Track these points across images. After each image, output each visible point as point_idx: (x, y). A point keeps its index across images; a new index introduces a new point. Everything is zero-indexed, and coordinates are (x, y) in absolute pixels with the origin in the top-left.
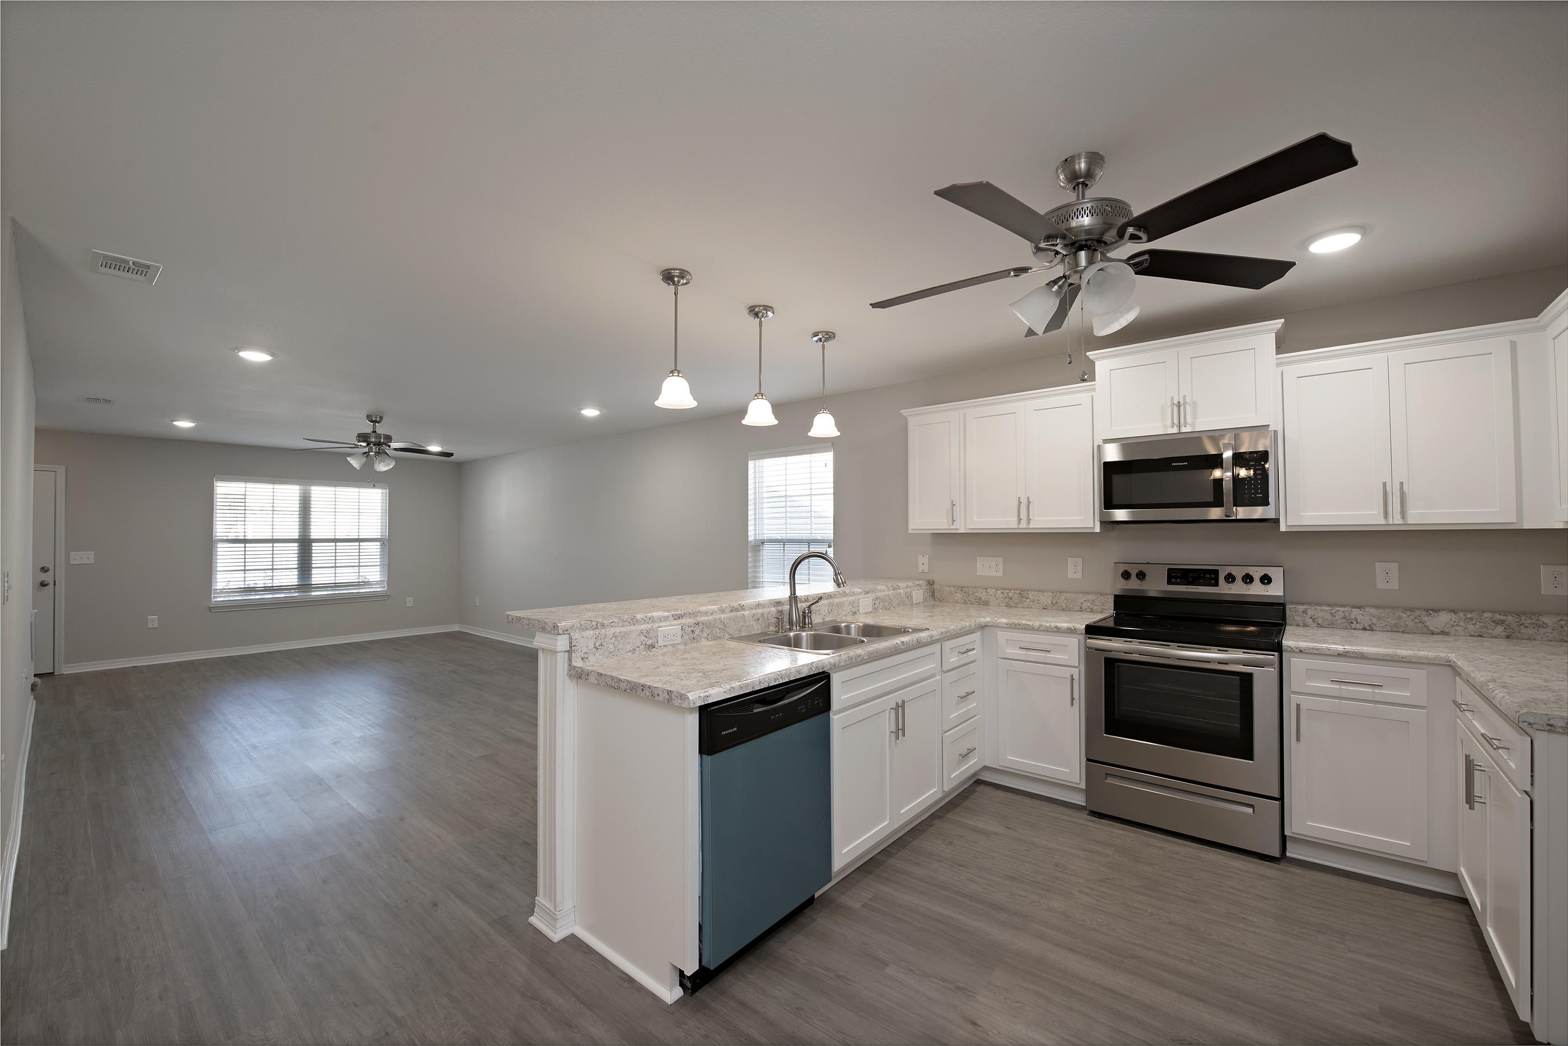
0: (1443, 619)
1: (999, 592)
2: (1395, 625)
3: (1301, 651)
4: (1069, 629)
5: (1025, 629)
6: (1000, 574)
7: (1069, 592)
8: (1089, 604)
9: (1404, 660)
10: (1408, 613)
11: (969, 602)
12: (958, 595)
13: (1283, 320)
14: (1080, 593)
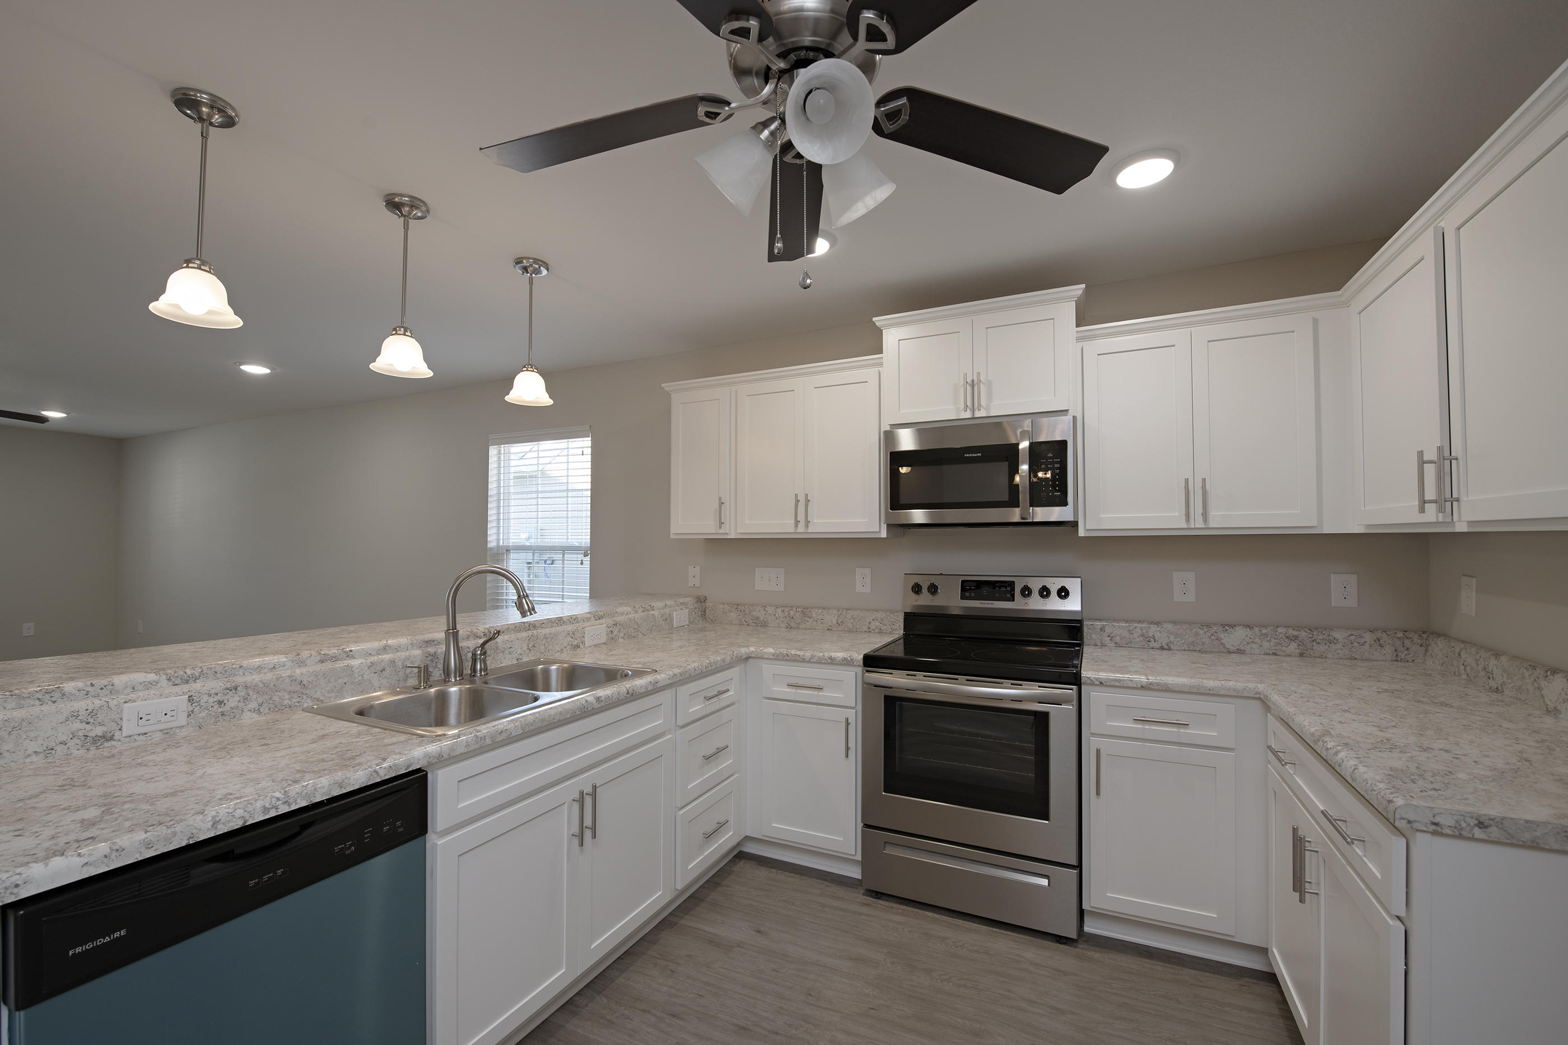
0: (1236, 637)
1: (779, 610)
2: (1193, 643)
3: (1101, 683)
4: (845, 659)
5: (795, 661)
6: (781, 588)
7: (856, 610)
9: (1211, 692)
10: (1205, 628)
11: (745, 623)
12: (732, 614)
13: (1083, 286)
14: (868, 610)
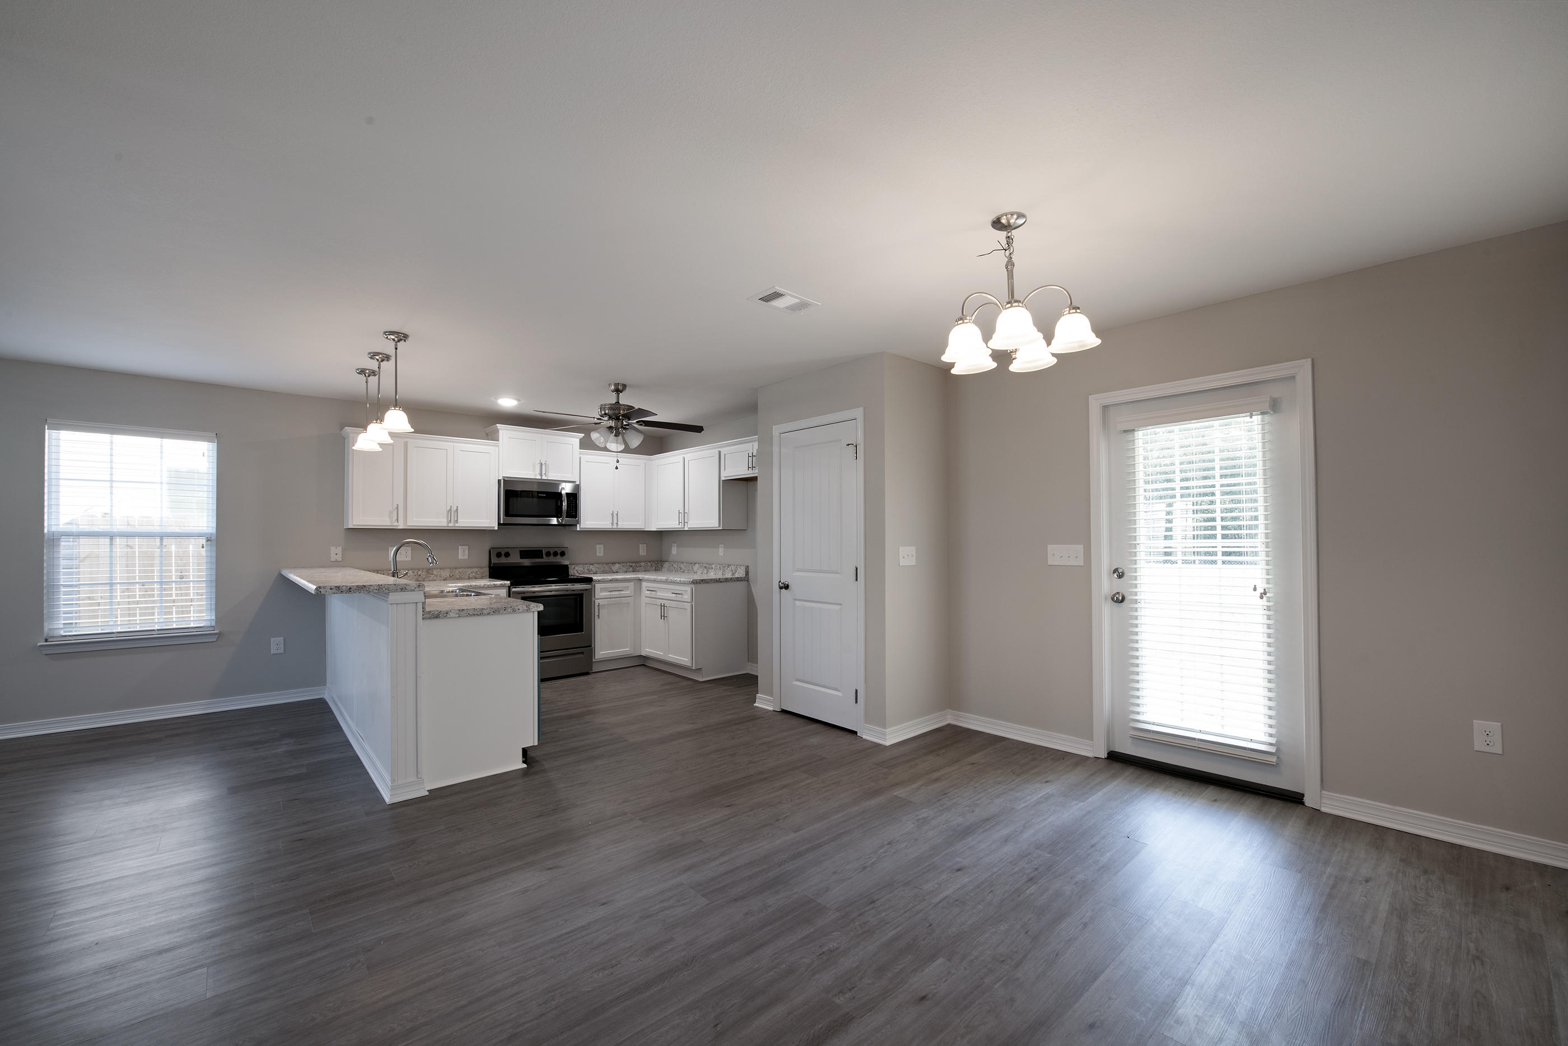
0: (616, 567)
1: (411, 572)
3: (600, 580)
4: (502, 584)
6: (408, 559)
7: (460, 568)
8: (474, 574)
9: (628, 580)
13: (584, 435)
14: (468, 568)
